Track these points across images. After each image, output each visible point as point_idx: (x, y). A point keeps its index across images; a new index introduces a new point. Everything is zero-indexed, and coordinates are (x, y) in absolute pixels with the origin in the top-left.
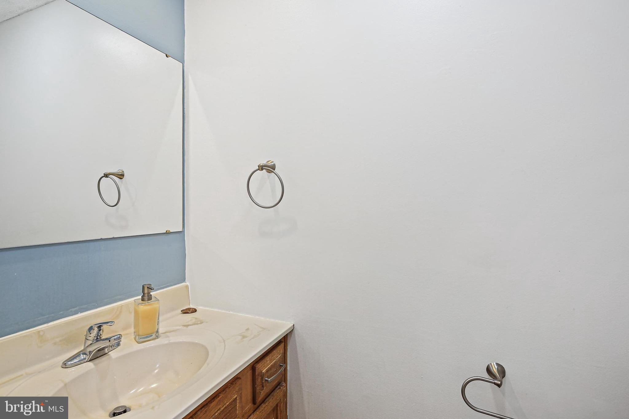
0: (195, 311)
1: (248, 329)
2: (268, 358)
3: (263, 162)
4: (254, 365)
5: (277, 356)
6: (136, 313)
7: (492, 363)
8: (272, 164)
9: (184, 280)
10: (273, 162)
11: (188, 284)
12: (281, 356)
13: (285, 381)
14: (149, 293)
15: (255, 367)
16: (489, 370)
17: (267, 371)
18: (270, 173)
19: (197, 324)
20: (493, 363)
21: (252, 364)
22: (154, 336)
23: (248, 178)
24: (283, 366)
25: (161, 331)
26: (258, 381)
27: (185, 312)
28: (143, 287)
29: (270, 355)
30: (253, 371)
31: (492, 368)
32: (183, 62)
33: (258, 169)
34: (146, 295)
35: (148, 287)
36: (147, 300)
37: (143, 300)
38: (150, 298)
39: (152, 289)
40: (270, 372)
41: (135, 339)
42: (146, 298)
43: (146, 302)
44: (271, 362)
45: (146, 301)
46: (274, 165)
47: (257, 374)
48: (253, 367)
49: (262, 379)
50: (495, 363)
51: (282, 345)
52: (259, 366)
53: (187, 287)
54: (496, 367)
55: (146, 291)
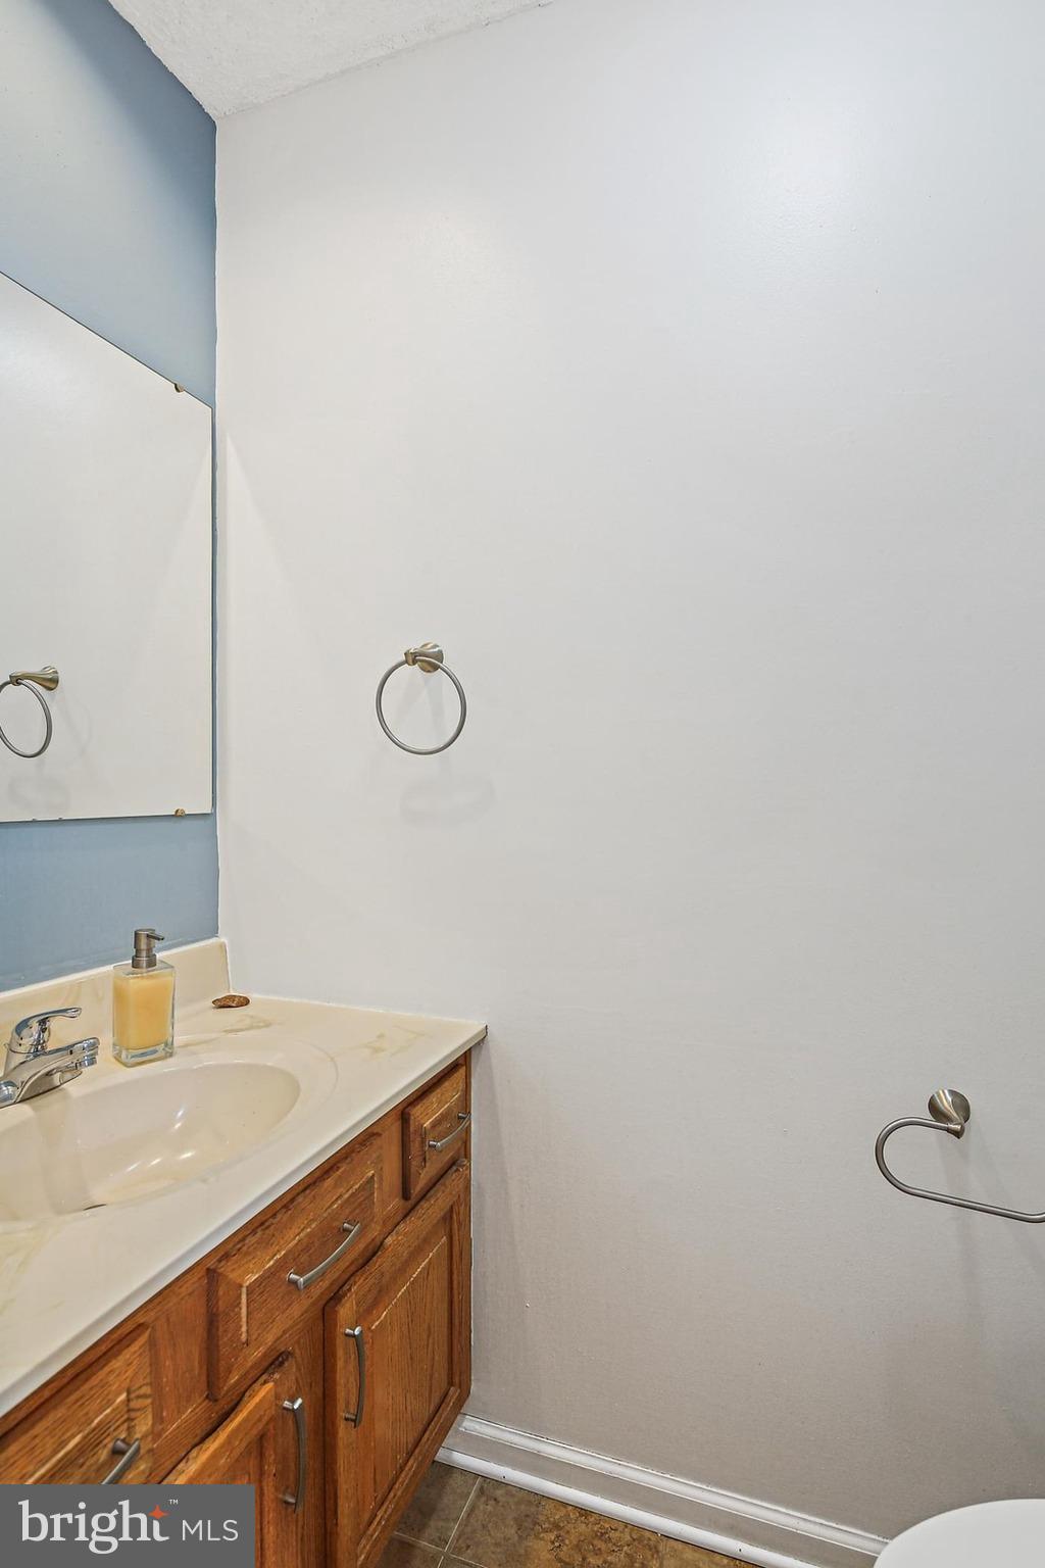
0: (245, 1002)
1: (381, 1036)
2: (434, 1098)
3: (414, 646)
4: (407, 1110)
5: (449, 1095)
6: (120, 996)
7: (941, 1092)
8: (437, 649)
9: (214, 932)
10: (437, 646)
11: (226, 942)
12: (460, 1097)
13: (467, 1155)
14: (149, 950)
15: (409, 1114)
16: (933, 1107)
17: (434, 1126)
18: (429, 671)
19: (259, 1027)
20: (943, 1092)
21: (401, 1108)
22: (161, 1053)
23: (379, 683)
24: (464, 1118)
25: (179, 1040)
26: (415, 1148)
27: (224, 1004)
28: (136, 934)
29: (438, 1091)
30: (403, 1123)
31: (942, 1101)
32: (211, 403)
33: (406, 662)
34: (144, 954)
35: (148, 936)
36: (144, 965)
37: (136, 965)
38: (152, 963)
39: (159, 939)
40: (440, 1128)
41: (118, 1058)
42: (144, 959)
43: (144, 970)
44: (440, 1103)
45: (142, 968)
46: (440, 652)
47: (412, 1129)
48: (403, 1113)
49: (423, 1142)
50: (946, 1092)
51: (462, 1071)
52: (417, 1112)
53: (222, 947)
54: (950, 1099)
55: (143, 946)
